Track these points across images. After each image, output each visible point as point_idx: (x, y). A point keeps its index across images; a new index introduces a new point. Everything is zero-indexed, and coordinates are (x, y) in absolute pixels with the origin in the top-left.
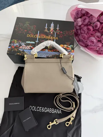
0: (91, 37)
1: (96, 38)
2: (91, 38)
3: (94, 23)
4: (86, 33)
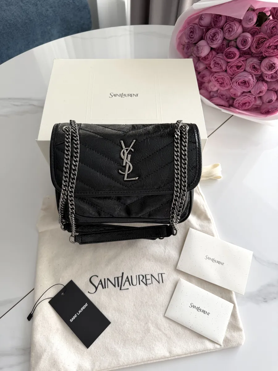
1: (250, 73)
3: (236, 39)
4: (224, 68)
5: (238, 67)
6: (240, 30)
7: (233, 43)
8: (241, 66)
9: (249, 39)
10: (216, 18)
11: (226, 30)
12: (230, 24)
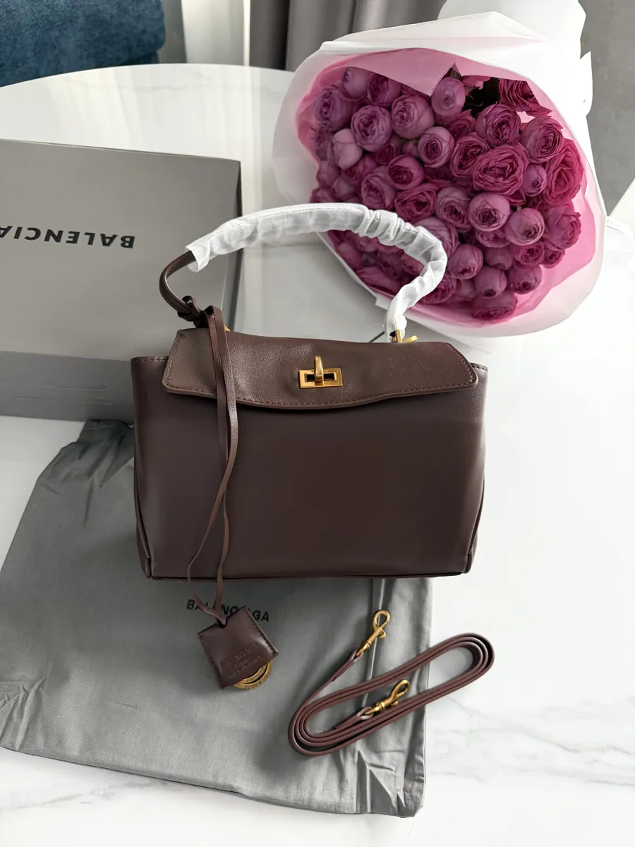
1: (444, 221)
3: (418, 138)
4: (388, 203)
5: (419, 205)
6: (426, 119)
7: (410, 146)
8: (425, 204)
10: (378, 82)
11: (397, 114)
12: (405, 103)
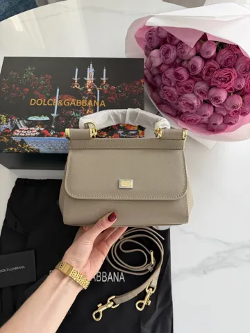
0: (186, 93)
1: (197, 96)
2: (186, 95)
3: (189, 60)
4: (173, 84)
5: (187, 88)
7: (185, 63)
8: (189, 88)
9: (199, 66)
